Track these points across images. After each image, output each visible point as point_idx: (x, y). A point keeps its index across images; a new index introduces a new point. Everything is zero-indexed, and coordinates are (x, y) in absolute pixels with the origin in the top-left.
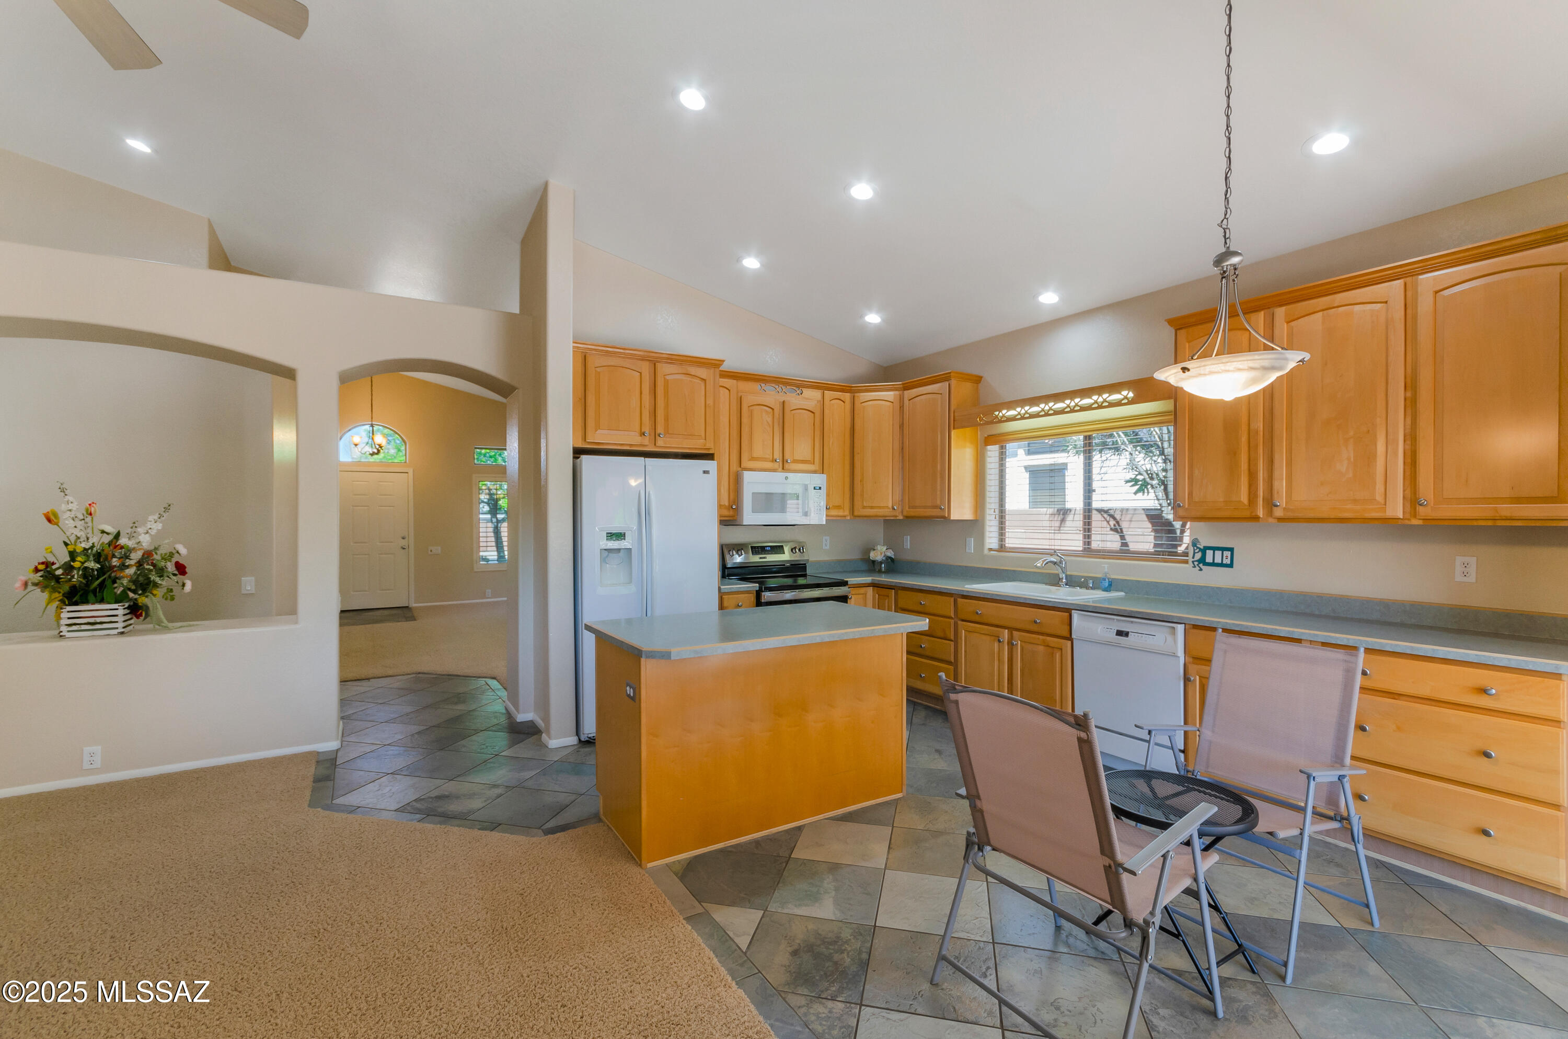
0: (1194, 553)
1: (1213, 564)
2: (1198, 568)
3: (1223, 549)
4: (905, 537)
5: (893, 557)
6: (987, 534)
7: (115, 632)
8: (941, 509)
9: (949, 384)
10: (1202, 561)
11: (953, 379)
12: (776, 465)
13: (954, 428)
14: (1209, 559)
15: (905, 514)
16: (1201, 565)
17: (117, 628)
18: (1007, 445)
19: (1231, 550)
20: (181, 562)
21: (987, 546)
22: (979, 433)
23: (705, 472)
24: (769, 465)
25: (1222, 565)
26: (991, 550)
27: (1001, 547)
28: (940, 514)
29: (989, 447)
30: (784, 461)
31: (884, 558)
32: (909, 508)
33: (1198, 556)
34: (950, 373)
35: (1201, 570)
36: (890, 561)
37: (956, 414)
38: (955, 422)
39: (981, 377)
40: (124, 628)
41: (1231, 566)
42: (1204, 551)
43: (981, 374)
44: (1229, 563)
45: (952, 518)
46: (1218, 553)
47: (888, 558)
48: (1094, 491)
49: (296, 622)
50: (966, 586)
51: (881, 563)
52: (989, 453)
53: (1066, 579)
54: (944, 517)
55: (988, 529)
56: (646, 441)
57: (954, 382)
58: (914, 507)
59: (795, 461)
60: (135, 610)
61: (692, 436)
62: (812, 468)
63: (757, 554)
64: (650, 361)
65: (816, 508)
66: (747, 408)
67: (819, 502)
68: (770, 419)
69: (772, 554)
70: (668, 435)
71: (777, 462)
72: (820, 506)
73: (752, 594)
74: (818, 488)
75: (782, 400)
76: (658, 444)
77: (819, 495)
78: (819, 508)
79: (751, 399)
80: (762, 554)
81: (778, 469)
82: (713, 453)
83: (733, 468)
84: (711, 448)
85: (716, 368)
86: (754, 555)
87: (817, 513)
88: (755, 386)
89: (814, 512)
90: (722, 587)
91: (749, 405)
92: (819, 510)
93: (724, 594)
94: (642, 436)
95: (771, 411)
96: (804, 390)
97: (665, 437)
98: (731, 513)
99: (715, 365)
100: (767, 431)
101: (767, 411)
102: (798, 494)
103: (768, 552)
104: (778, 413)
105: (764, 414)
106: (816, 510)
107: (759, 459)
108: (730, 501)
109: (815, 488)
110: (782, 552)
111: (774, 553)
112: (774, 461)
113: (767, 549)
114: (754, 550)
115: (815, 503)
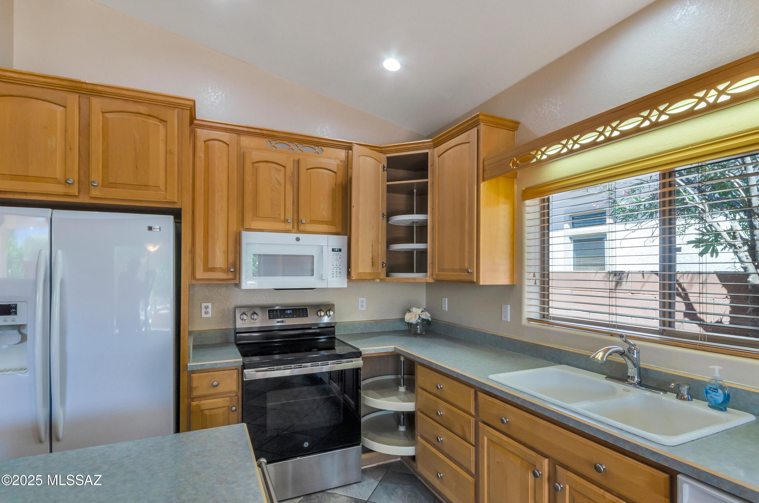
4: (443, 299)
5: (430, 319)
6: (526, 302)
8: (468, 273)
9: (478, 130)
11: (482, 124)
12: (289, 227)
13: (484, 180)
15: (435, 277)
18: (551, 196)
21: (526, 315)
22: (516, 186)
24: (281, 226)
26: (530, 320)
27: (544, 316)
28: (468, 278)
29: (528, 202)
31: (419, 321)
32: (438, 272)
34: (478, 116)
36: (426, 323)
37: (486, 163)
38: (485, 173)
39: (518, 123)
43: (518, 120)
45: (481, 284)
47: (423, 320)
48: (679, 250)
50: (491, 377)
51: (417, 324)
52: (528, 209)
53: (640, 375)
54: (472, 282)
55: (526, 295)
56: (74, 190)
57: (482, 127)
58: (444, 270)
61: (146, 186)
62: (333, 229)
63: (274, 318)
64: (80, 94)
65: (335, 271)
66: (251, 164)
67: (338, 265)
68: (281, 178)
69: (293, 317)
70: (107, 184)
71: (289, 222)
72: (340, 269)
73: (234, 371)
74: (335, 251)
75: (297, 158)
76: (93, 194)
77: (338, 257)
78: (338, 271)
79: (257, 156)
80: (280, 318)
81: (291, 229)
82: (180, 207)
83: (234, 228)
84: (176, 202)
85: (182, 109)
86: (269, 320)
87: (337, 277)
88: (263, 142)
89: (332, 275)
90: (188, 365)
91: (253, 161)
92: (338, 273)
93: (193, 372)
94: (67, 184)
95: (282, 169)
96: (324, 148)
97: (102, 186)
98: (231, 276)
99: (179, 104)
100: (277, 189)
101: (276, 169)
102: (313, 256)
103: (289, 316)
104: (292, 172)
105: (273, 171)
106: (335, 273)
107: (265, 218)
108: (229, 263)
109: (333, 250)
110: (305, 315)
111: (295, 316)
112: (285, 221)
113: (287, 312)
114: (272, 313)
115: (333, 265)
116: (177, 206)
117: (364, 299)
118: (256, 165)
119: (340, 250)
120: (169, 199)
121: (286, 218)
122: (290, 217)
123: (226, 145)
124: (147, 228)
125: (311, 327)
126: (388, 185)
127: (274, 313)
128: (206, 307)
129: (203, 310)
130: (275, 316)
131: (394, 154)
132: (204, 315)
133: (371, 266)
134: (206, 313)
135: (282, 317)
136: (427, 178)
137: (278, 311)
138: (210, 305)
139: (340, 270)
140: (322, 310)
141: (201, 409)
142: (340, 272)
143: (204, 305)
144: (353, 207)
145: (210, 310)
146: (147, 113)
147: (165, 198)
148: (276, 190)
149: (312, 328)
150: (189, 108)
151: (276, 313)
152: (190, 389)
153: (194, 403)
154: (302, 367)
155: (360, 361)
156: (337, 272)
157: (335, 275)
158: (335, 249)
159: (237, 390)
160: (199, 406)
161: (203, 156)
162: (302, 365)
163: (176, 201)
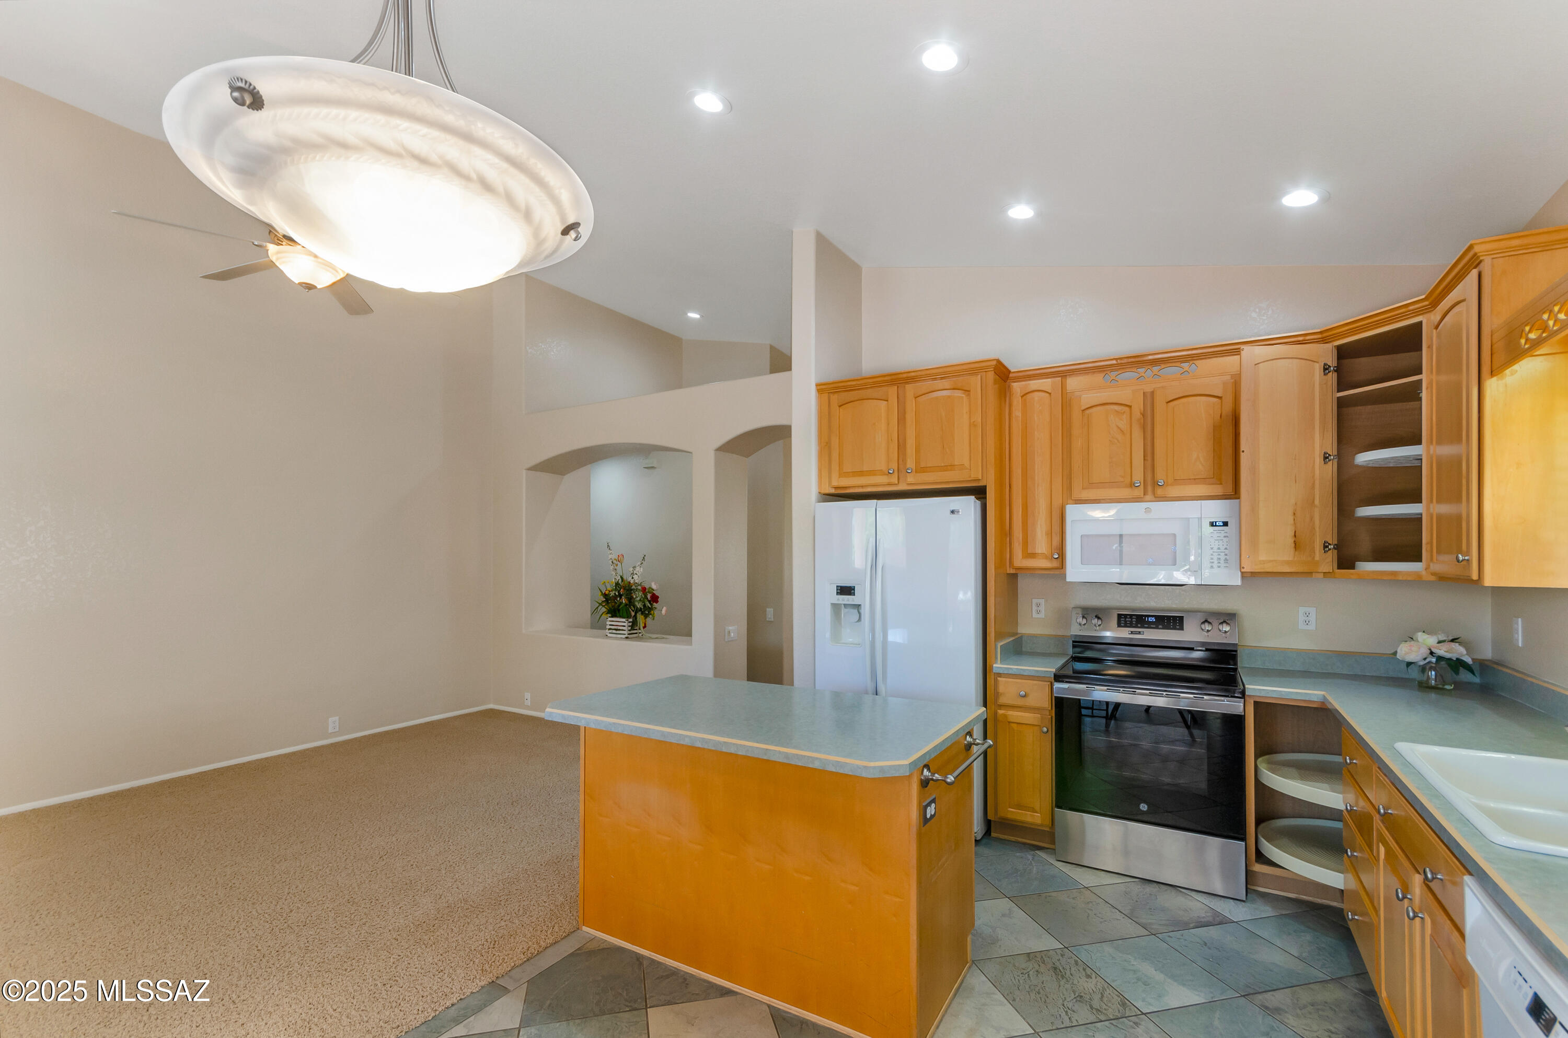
7: (624, 636)
9: (1479, 273)
11: (1486, 258)
12: (1139, 492)
13: (1492, 373)
17: (625, 634)
20: (656, 594)
23: (953, 512)
24: (1126, 492)
30: (1155, 484)
31: (1431, 659)
37: (1495, 338)
38: (1495, 357)
40: (629, 634)
45: (1489, 584)
47: (1440, 658)
49: (690, 643)
51: (1424, 665)
57: (1489, 265)
59: (1177, 482)
60: (634, 625)
61: (950, 467)
62: (1217, 490)
63: (1126, 626)
64: (898, 385)
65: (1215, 557)
66: (1081, 411)
67: (1222, 549)
68: (1123, 423)
69: (1157, 628)
70: (920, 470)
71: (1136, 486)
72: (1226, 555)
73: (1046, 683)
74: (1216, 526)
75: (1148, 389)
76: (908, 481)
77: (1223, 534)
78: (1223, 557)
79: (1088, 398)
80: (1136, 627)
81: (1142, 496)
82: (985, 485)
83: (1057, 502)
84: (980, 480)
85: (986, 371)
86: (1119, 628)
87: (1219, 567)
88: (1098, 378)
89: (1211, 565)
90: (994, 665)
91: (1083, 408)
92: (1222, 562)
93: (1000, 675)
94: (890, 475)
95: (1127, 409)
96: (1197, 362)
97: (916, 472)
98: (1055, 564)
99: (981, 368)
100: (1118, 441)
101: (1117, 412)
102: (1175, 535)
103: (1149, 625)
104: (1142, 412)
105: (1112, 416)
106: (1216, 562)
107: (1102, 485)
108: (1053, 547)
109: (1212, 524)
110: (1178, 627)
111: (1160, 626)
112: (1132, 485)
113: (1148, 619)
114: (1123, 619)
115: (1212, 548)
116: (981, 484)
117: (1313, 611)
118: (1088, 412)
119: (1225, 524)
120: (973, 476)
121: (1133, 480)
122: (1138, 477)
123: (1048, 395)
124: (949, 512)
125: (1192, 647)
126: (1338, 398)
127: (1127, 619)
128: (1038, 605)
129: (1034, 608)
130: (1128, 624)
131: (1346, 339)
132: (1035, 615)
133: (1293, 550)
134: (1038, 612)
135: (1139, 625)
136: (1421, 373)
137: (1133, 617)
138: (1042, 601)
139: (1226, 557)
140: (1209, 620)
141: (1009, 721)
142: (1226, 560)
143: (1035, 601)
144: (1243, 451)
145: (1042, 608)
146: (952, 387)
147: (970, 477)
148: (1116, 441)
149: (1195, 648)
150: (992, 369)
151: (1130, 620)
152: (997, 694)
153: (1001, 712)
154: (1135, 694)
155: (1240, 703)
156: (1219, 559)
157: (1215, 565)
158: (1216, 522)
159: (1050, 707)
160: (1005, 716)
161: (1020, 416)
162: (1135, 692)
163: (980, 478)
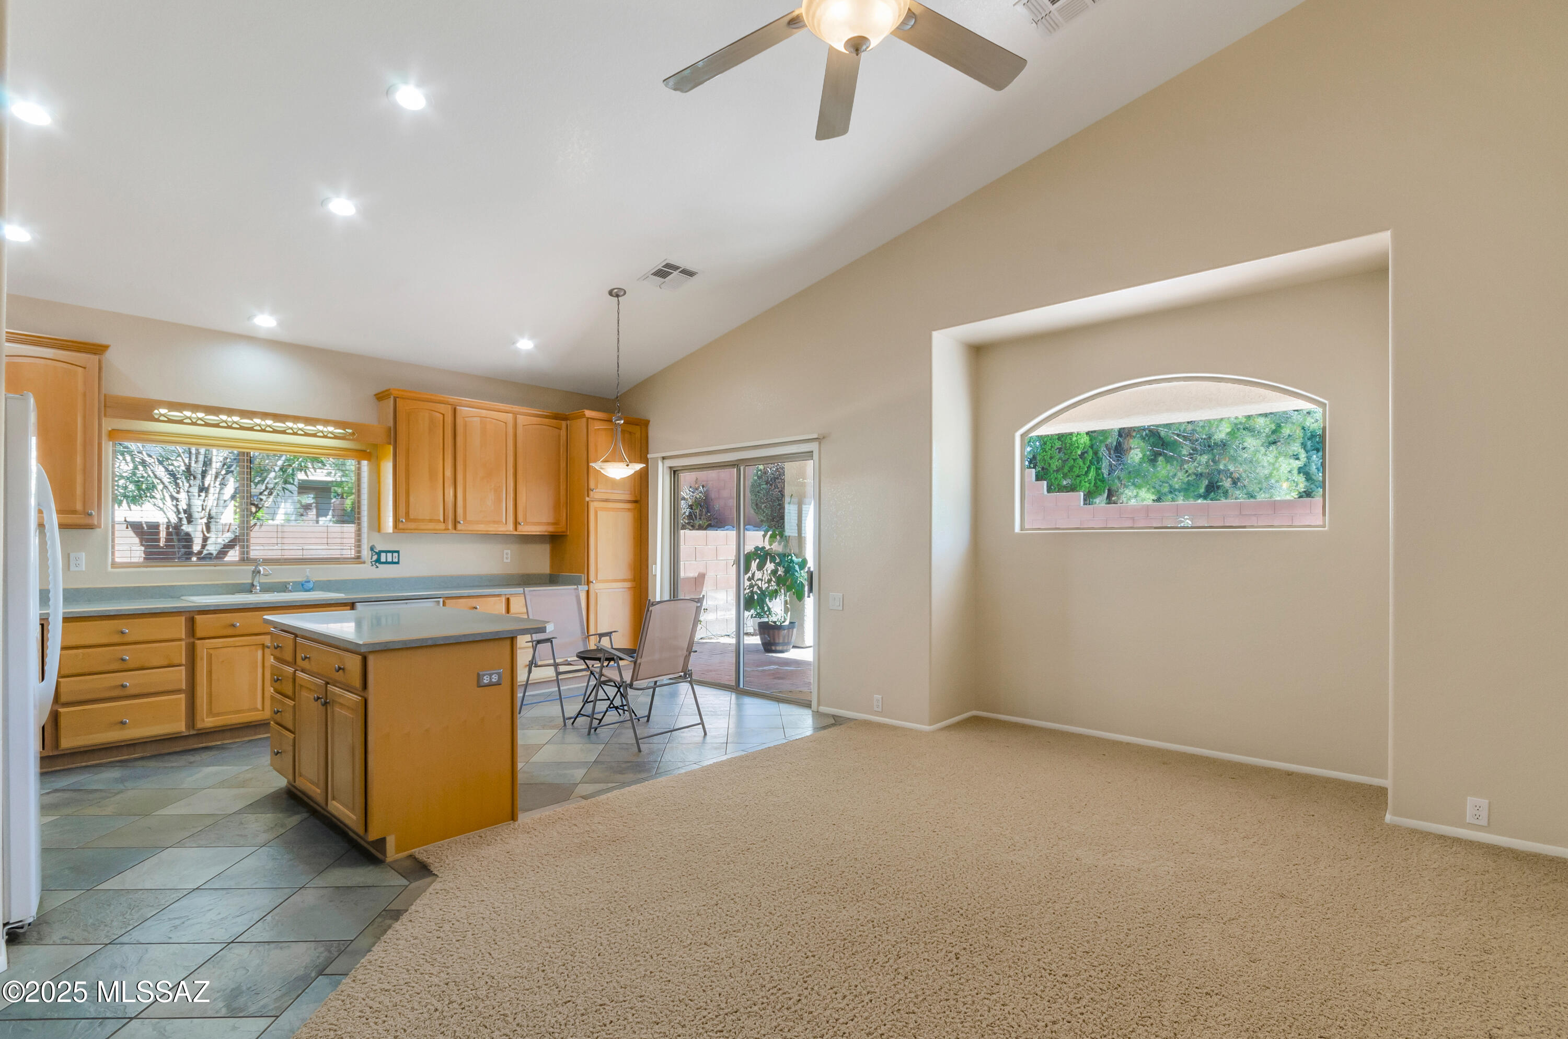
0: (372, 556)
1: (386, 563)
2: (375, 566)
3: (392, 552)
10: (378, 561)
14: (383, 559)
16: (377, 564)
19: (398, 552)
25: (393, 563)
33: (375, 557)
35: (377, 567)
41: (398, 563)
42: (379, 554)
44: (397, 561)
46: (389, 555)
53: (260, 586)
